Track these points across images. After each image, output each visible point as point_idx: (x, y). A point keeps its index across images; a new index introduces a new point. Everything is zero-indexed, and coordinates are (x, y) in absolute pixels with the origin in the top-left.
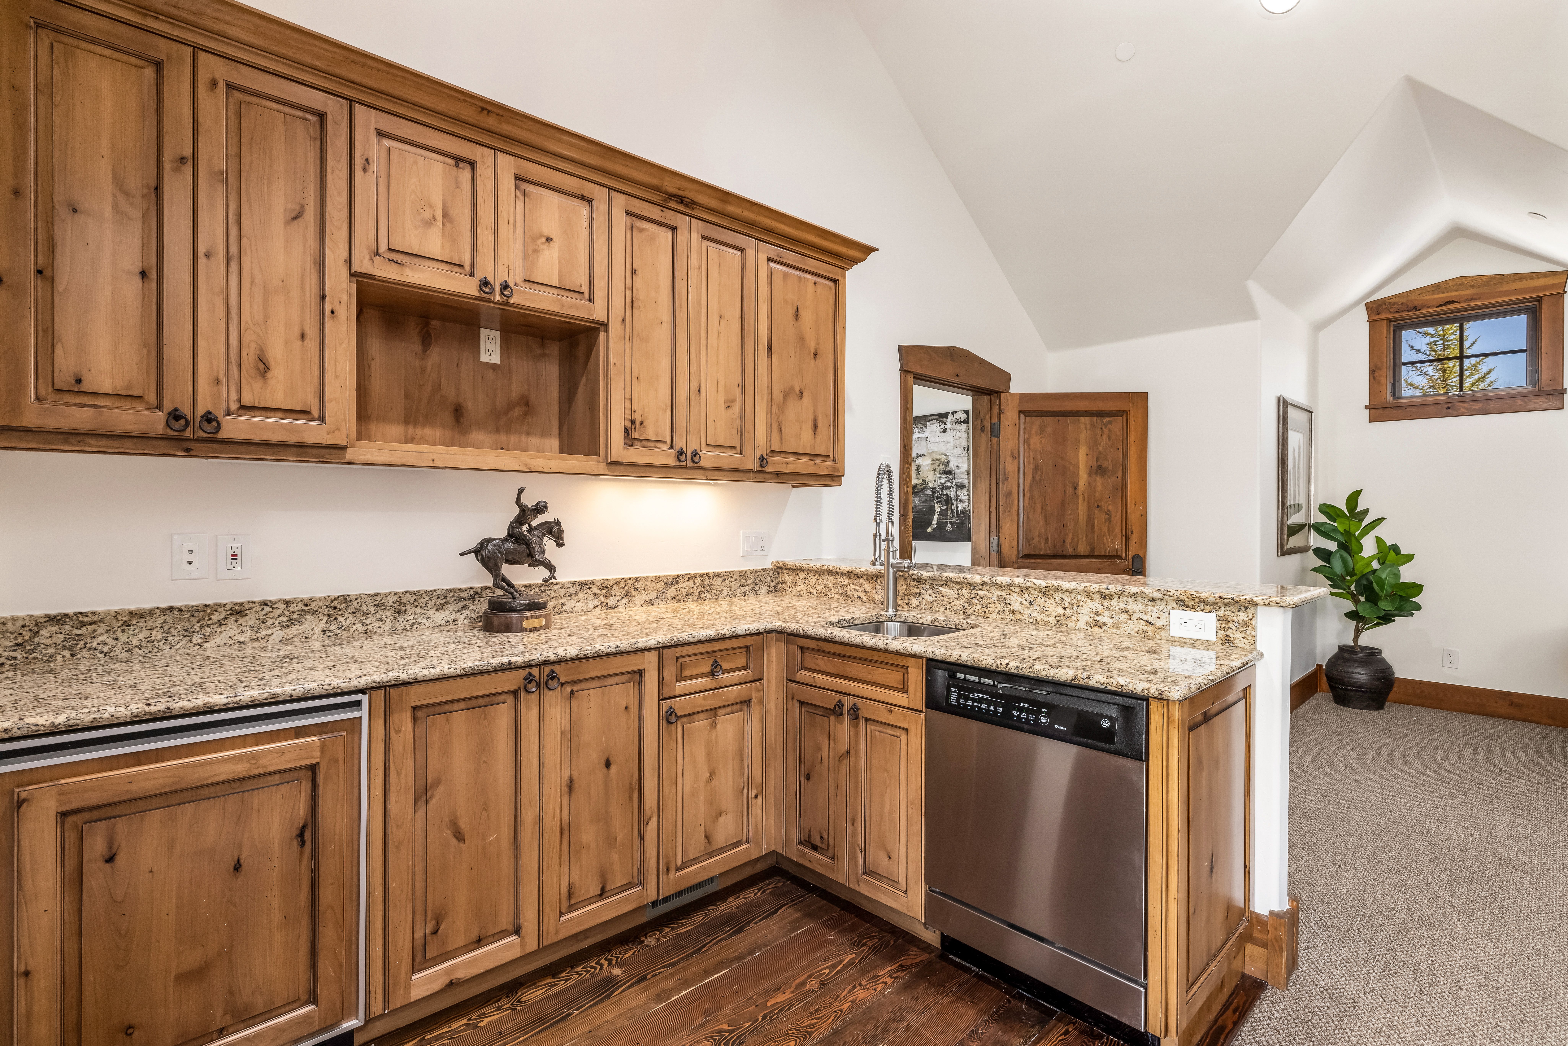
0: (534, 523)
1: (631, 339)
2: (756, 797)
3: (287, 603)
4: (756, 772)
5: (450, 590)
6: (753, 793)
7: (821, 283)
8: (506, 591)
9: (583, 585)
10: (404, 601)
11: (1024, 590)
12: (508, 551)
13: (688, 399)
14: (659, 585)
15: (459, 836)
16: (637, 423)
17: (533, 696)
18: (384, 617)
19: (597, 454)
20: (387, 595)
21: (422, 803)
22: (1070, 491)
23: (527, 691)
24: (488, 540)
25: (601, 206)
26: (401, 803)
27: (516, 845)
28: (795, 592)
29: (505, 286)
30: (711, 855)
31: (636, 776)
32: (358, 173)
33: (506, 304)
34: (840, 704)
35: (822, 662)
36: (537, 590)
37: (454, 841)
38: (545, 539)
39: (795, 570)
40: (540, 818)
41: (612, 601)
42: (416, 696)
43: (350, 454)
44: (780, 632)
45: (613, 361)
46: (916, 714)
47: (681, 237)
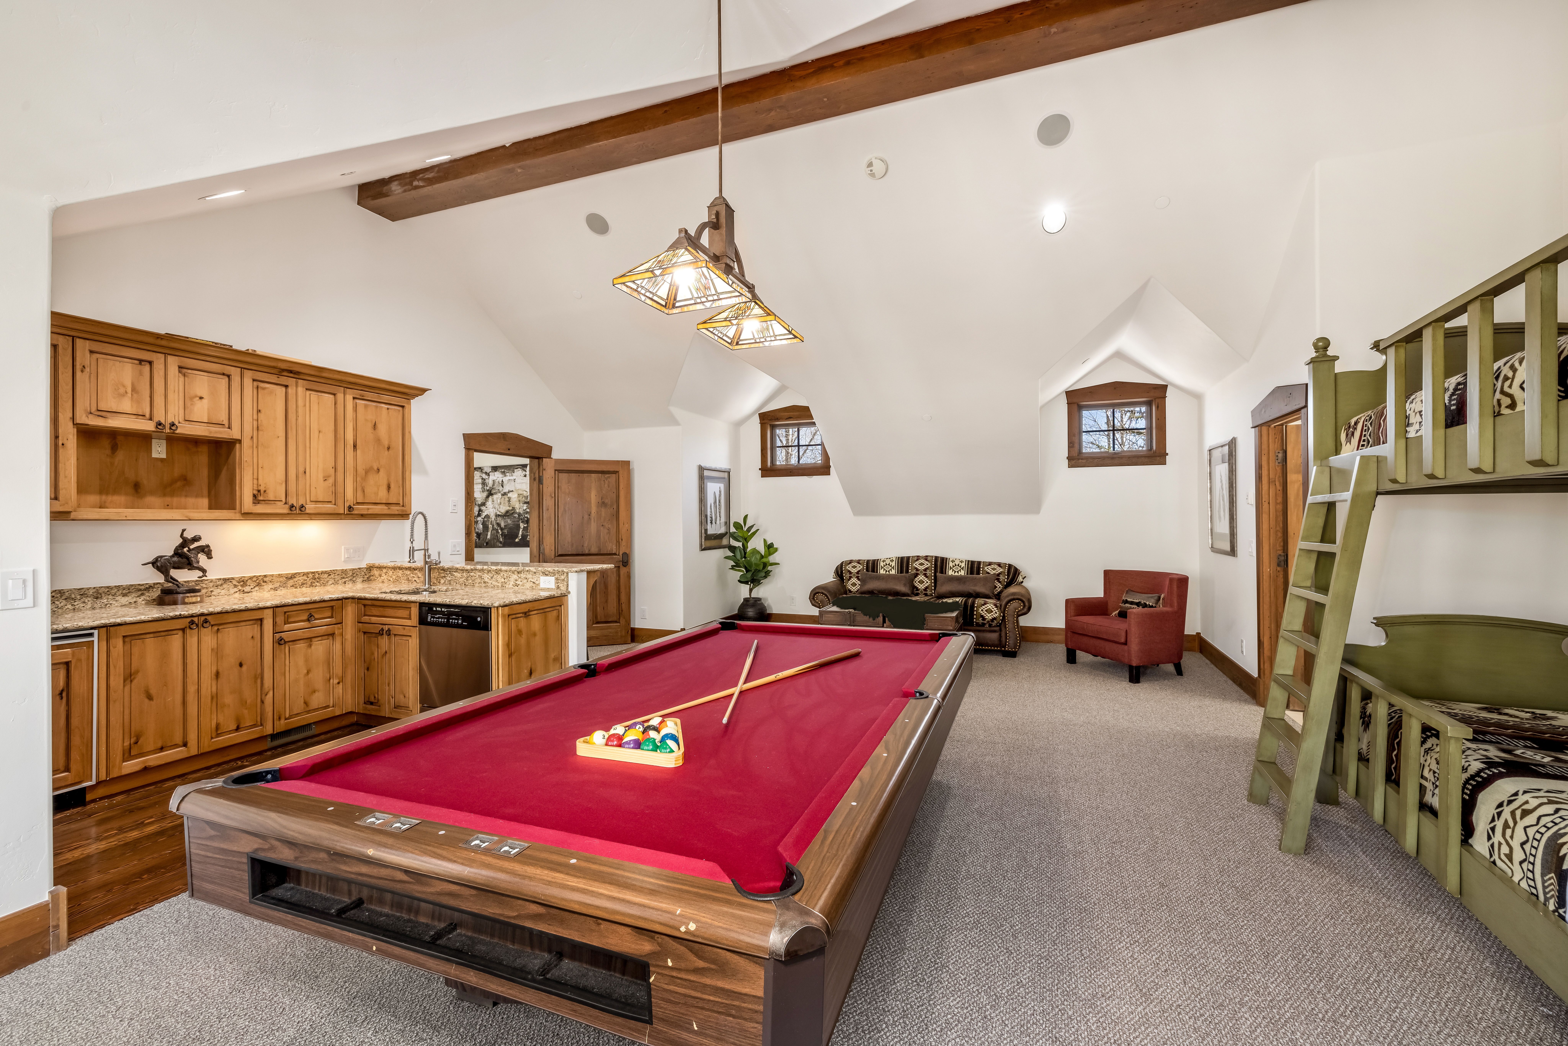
0: (192, 547)
1: (257, 447)
2: (339, 683)
4: (338, 670)
5: (132, 585)
6: (336, 681)
7: (392, 409)
8: (173, 583)
9: (226, 580)
10: (100, 592)
11: (489, 571)
12: (175, 562)
13: (297, 477)
14: (281, 579)
15: (150, 698)
16: (262, 492)
17: (194, 631)
18: (86, 601)
19: (234, 508)
20: (88, 589)
21: (128, 681)
22: (586, 517)
23: (190, 628)
24: (161, 557)
25: (236, 379)
26: (117, 681)
27: (184, 703)
28: (380, 580)
29: (173, 424)
30: (308, 712)
31: (259, 671)
32: (78, 374)
33: (174, 433)
34: (382, 630)
35: (375, 611)
36: (193, 583)
37: (146, 700)
38: (199, 555)
39: (380, 568)
40: (199, 691)
41: (247, 589)
42: (124, 631)
43: (73, 516)
44: (353, 598)
45: (245, 459)
46: (415, 628)
47: (291, 390)
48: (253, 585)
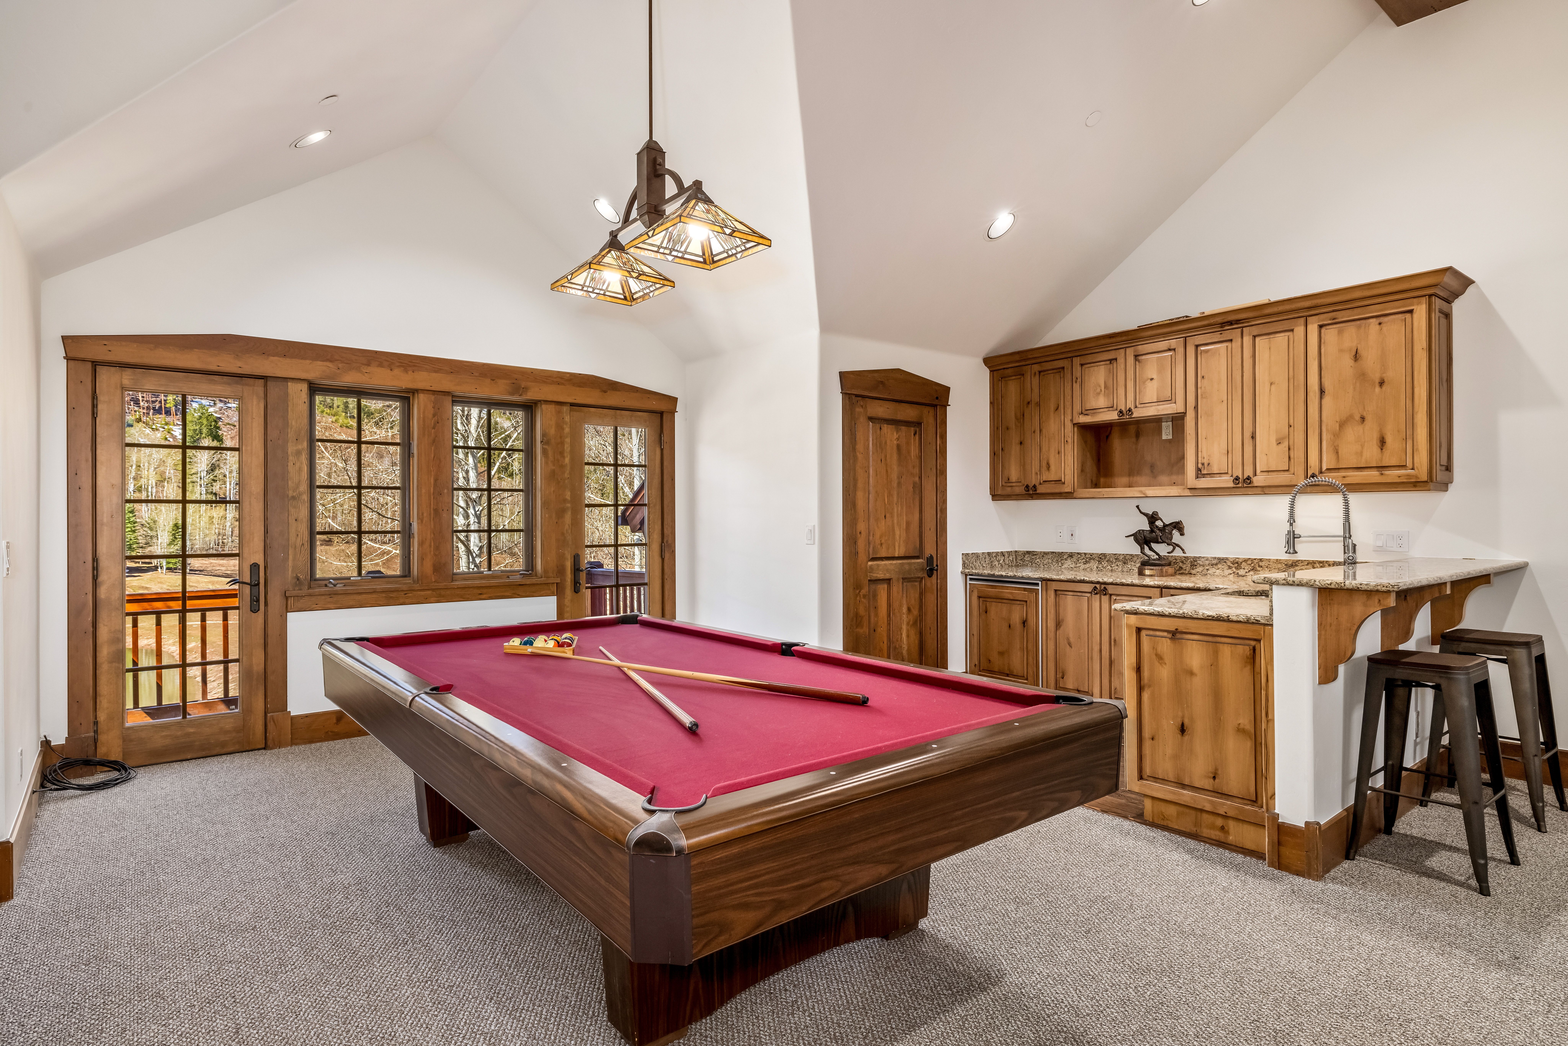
1: (1200, 417)
3: (1085, 554)
9: (1221, 560)
13: (1243, 444)
16: (1206, 465)
17: (1097, 596)
19: (1176, 485)
21: (1058, 628)
23: (1094, 593)
24: (1138, 531)
25: (1180, 350)
26: (1052, 624)
27: (1091, 658)
29: (1129, 410)
32: (1074, 384)
37: (1068, 646)
38: (1174, 531)
40: (1100, 651)
41: (1242, 572)
42: (1055, 586)
43: (1075, 495)
45: (1189, 432)
47: (1235, 344)
48: (1248, 568)
